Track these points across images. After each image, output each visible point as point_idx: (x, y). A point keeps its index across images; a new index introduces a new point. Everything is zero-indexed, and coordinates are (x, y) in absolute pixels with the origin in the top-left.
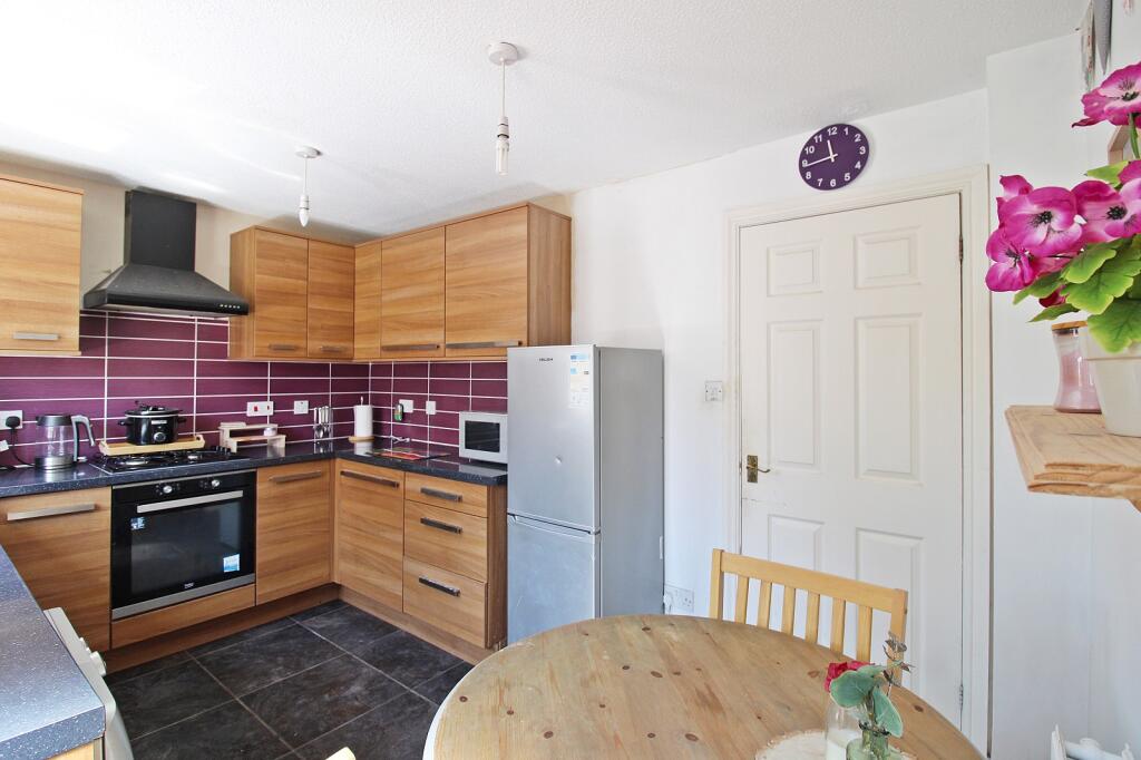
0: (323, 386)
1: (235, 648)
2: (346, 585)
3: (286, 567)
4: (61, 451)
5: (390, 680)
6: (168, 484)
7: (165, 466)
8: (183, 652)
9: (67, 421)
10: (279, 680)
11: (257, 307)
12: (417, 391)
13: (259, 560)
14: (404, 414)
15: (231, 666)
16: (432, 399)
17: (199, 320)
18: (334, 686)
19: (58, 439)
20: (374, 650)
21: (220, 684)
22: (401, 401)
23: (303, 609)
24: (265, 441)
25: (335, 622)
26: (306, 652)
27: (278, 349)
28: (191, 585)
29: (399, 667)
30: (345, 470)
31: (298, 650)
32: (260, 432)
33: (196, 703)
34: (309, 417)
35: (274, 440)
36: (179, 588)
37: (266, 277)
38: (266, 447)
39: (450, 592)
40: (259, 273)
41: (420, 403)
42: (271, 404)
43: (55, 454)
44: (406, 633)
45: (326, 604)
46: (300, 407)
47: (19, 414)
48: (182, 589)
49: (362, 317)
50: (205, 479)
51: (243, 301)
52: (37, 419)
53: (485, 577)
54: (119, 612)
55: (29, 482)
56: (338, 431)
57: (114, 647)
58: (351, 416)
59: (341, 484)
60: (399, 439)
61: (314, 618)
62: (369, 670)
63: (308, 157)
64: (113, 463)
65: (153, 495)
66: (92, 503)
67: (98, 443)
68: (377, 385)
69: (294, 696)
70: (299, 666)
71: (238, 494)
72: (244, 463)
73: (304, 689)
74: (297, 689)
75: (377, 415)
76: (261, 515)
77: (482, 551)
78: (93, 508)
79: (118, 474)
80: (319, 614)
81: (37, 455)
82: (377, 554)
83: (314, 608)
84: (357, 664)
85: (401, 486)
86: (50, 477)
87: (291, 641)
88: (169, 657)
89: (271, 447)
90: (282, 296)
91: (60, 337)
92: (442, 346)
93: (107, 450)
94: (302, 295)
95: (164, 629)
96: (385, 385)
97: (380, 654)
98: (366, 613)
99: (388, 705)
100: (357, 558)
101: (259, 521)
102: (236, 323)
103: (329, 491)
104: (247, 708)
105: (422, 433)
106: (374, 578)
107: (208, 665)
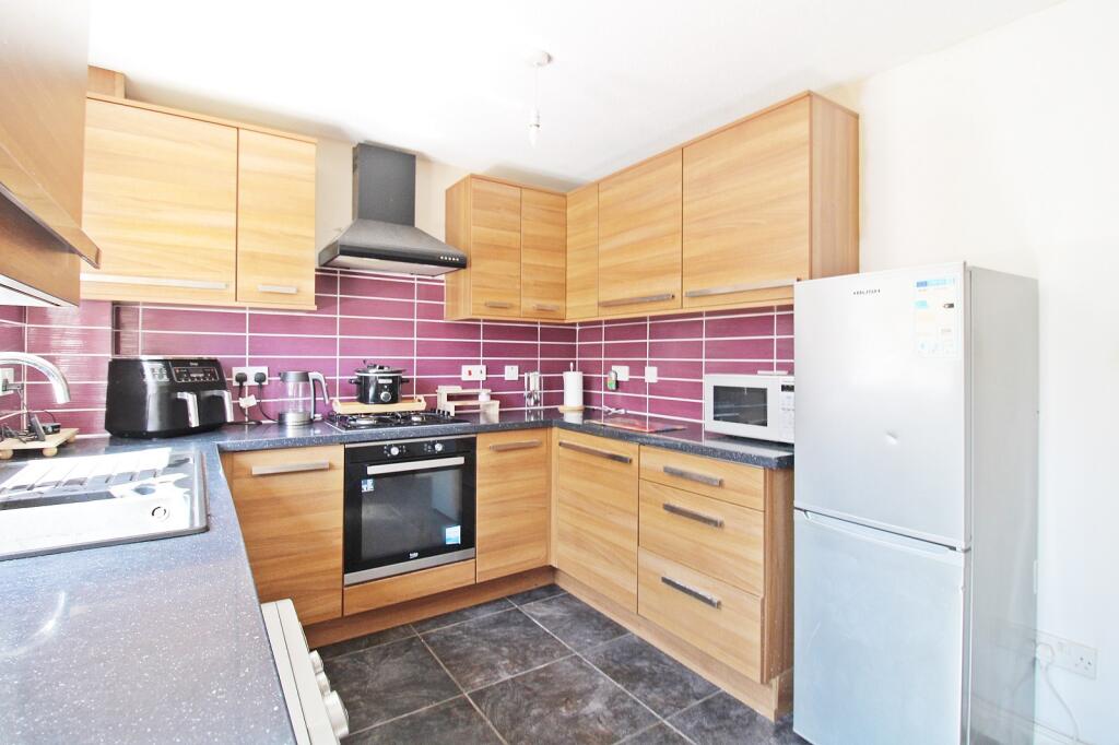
0: (532, 350)
1: (458, 629)
2: (563, 569)
3: (506, 544)
4: (301, 410)
5: (635, 702)
6: (396, 445)
7: (391, 426)
8: (407, 625)
9: (305, 377)
10: (505, 676)
11: (473, 262)
12: (633, 356)
13: (479, 533)
14: (617, 383)
15: (455, 651)
16: (652, 364)
17: (419, 279)
18: (568, 697)
19: (297, 396)
20: (606, 655)
21: (447, 671)
22: (614, 368)
23: (520, 591)
24: (478, 407)
25: (555, 611)
26: (530, 645)
27: (494, 307)
28: (416, 555)
29: (641, 685)
30: (564, 441)
31: (521, 642)
32: (475, 397)
33: (424, 692)
34: (520, 384)
35: (488, 406)
36: (404, 557)
37: (482, 229)
38: (478, 414)
39: (710, 602)
40: (474, 225)
41: (638, 368)
42: (483, 368)
43: (295, 411)
44: (639, 638)
45: (541, 588)
46: (511, 373)
47: (264, 370)
48: (409, 559)
49: (574, 272)
50: (428, 443)
51: (461, 253)
52: (280, 374)
53: (762, 590)
54: (351, 577)
55: (272, 436)
56: (548, 400)
57: (346, 614)
58: (560, 383)
59: (559, 457)
60: (613, 410)
61: (532, 603)
62: (605, 681)
63: (539, 64)
64: (344, 420)
65: (380, 456)
66: (327, 461)
67: (332, 401)
68: (585, 351)
69: (526, 703)
70: (525, 664)
71: (460, 460)
72: (465, 428)
73: (535, 695)
74: (528, 693)
75: (587, 383)
76: (482, 485)
77: (758, 555)
78: (327, 466)
79: (349, 432)
80: (537, 599)
81: (280, 411)
82: (602, 539)
83: (530, 591)
84: (590, 672)
85: (635, 462)
86: (291, 432)
87: (513, 629)
88: (394, 629)
89: (485, 413)
90: (497, 250)
91: (298, 291)
92: (678, 296)
93: (341, 408)
94: (515, 249)
95: (389, 601)
96: (596, 350)
97: (616, 662)
98: (588, 606)
99: (639, 738)
100: (579, 542)
101: (480, 492)
102: (452, 282)
103: (545, 463)
104: (477, 709)
105: (640, 403)
106: (601, 568)
107: (433, 644)
